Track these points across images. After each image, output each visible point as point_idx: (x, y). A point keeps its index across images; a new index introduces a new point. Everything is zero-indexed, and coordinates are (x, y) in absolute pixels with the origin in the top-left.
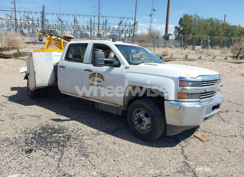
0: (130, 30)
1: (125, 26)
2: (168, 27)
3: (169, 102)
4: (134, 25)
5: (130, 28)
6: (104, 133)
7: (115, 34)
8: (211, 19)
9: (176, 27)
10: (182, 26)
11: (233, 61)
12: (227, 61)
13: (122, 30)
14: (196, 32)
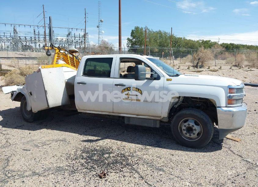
0: (80, 42)
1: (75, 37)
2: (121, 39)
3: (222, 109)
4: (84, 36)
5: (80, 39)
6: (151, 147)
7: (63, 46)
8: (160, 31)
9: (128, 39)
10: (134, 38)
11: (195, 70)
12: (190, 70)
13: (71, 41)
14: (148, 43)
